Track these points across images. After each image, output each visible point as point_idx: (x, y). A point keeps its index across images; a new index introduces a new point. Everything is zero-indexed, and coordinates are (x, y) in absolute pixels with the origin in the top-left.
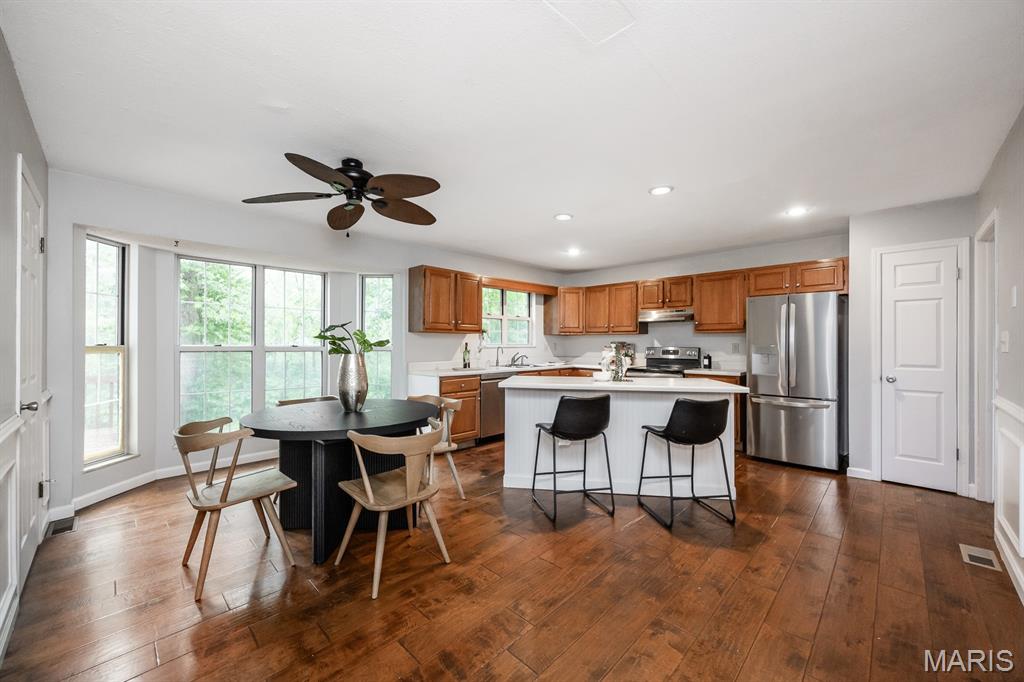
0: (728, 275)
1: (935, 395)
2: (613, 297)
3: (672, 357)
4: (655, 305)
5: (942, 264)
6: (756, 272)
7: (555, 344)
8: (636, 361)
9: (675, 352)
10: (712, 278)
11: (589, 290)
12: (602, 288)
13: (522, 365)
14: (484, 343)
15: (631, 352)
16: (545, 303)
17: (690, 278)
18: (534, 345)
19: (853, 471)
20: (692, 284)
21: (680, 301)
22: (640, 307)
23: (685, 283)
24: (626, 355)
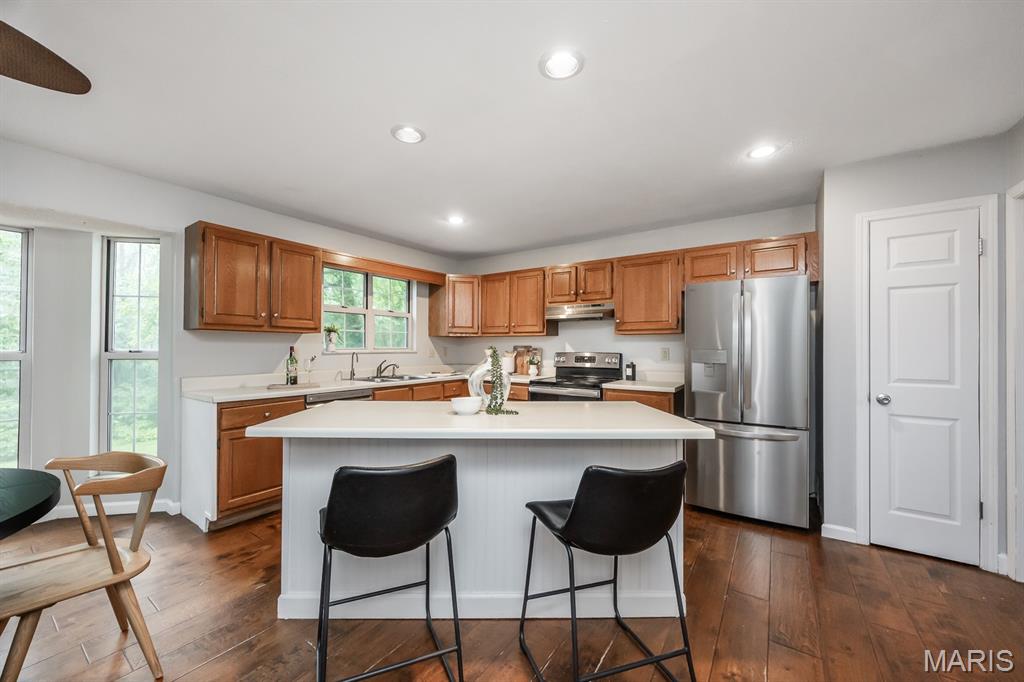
0: (659, 259)
1: (947, 424)
2: (515, 288)
3: (588, 365)
4: (567, 298)
5: (957, 234)
6: (695, 254)
7: (445, 349)
8: (544, 370)
9: (592, 359)
10: (639, 261)
11: (487, 279)
12: (500, 277)
13: (394, 377)
14: (332, 347)
15: (537, 358)
16: (431, 294)
17: (611, 262)
18: (415, 350)
19: (831, 530)
20: (612, 271)
21: (597, 293)
22: (547, 300)
23: (603, 269)
24: (531, 363)
